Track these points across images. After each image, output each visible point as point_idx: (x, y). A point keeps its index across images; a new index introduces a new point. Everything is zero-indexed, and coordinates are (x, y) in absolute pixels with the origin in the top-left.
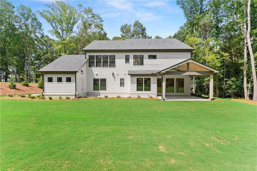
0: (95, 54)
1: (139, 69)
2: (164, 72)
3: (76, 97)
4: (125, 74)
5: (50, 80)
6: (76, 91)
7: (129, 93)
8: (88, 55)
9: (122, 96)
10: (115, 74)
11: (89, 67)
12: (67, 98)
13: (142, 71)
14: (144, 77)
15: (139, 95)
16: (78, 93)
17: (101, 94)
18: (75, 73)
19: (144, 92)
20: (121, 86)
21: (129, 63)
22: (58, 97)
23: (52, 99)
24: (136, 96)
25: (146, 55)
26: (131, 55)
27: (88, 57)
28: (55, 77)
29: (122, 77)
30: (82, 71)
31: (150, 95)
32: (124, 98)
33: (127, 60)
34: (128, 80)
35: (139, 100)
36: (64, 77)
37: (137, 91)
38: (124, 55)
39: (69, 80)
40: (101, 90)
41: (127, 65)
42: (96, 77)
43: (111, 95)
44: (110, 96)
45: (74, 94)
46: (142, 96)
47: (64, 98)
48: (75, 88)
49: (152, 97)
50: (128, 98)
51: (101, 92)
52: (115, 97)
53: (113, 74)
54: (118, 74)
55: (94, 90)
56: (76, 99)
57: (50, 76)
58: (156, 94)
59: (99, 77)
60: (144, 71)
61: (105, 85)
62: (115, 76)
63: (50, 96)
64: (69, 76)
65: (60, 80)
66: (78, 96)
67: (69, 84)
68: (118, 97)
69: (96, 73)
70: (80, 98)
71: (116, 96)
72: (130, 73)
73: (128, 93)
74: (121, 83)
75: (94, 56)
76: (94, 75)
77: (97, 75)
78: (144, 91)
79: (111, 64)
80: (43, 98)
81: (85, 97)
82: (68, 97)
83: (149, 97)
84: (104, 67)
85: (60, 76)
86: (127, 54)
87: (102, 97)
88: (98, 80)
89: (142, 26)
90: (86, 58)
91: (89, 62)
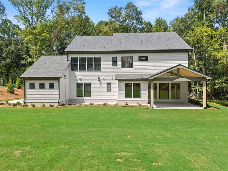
0: (78, 56)
1: (128, 72)
2: (152, 78)
3: (59, 104)
4: (112, 78)
5: (32, 86)
6: (59, 98)
7: (117, 99)
8: (70, 56)
9: (108, 103)
10: (101, 79)
11: (72, 70)
12: (51, 106)
13: (131, 75)
14: (133, 83)
15: (126, 103)
16: (62, 101)
17: (85, 101)
18: (58, 79)
19: (133, 99)
20: (107, 92)
21: (117, 66)
22: (41, 104)
23: (35, 107)
24: (124, 104)
25: (136, 56)
26: (119, 57)
27: (70, 59)
28: (37, 84)
29: (109, 82)
30: (64, 76)
31: (139, 102)
32: (110, 105)
33: (115, 62)
34: (115, 85)
35: (127, 108)
36: (47, 84)
37: (125, 97)
38: (110, 57)
39: (52, 86)
40: (85, 96)
41: (115, 68)
42: (80, 82)
43: (97, 102)
44: (95, 103)
45: (58, 101)
46: (130, 104)
47: (48, 105)
48: (58, 95)
49: (141, 105)
50: (115, 106)
51: (85, 98)
52: (101, 105)
53: (99, 78)
54: (104, 79)
55: (77, 96)
56: (59, 106)
57: (32, 82)
58: (147, 101)
59: (83, 82)
60: (134, 74)
61: (90, 91)
62: (101, 80)
63: (33, 104)
64: (51, 82)
65: (42, 86)
66: (61, 104)
67: (52, 90)
68: (105, 104)
69: (80, 77)
70: (64, 106)
71: (102, 103)
72: (117, 78)
73: (115, 100)
74: (107, 88)
75: (78, 58)
76: (78, 79)
77: (80, 79)
78: (134, 97)
79: (97, 67)
80: (26, 106)
81: (69, 105)
82: (52, 104)
83: (138, 104)
84: (89, 70)
85: (42, 82)
86: (115, 55)
87: (88, 105)
88: (82, 85)
89: (136, 9)
90: (68, 61)
91: (72, 64)
